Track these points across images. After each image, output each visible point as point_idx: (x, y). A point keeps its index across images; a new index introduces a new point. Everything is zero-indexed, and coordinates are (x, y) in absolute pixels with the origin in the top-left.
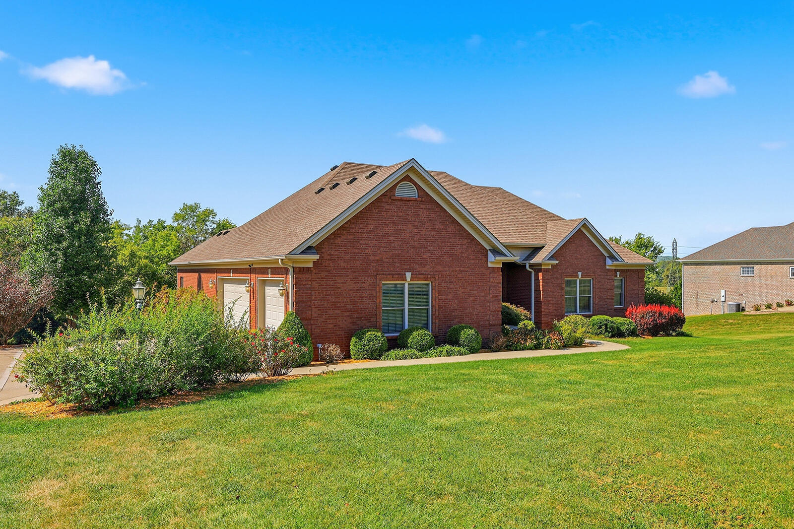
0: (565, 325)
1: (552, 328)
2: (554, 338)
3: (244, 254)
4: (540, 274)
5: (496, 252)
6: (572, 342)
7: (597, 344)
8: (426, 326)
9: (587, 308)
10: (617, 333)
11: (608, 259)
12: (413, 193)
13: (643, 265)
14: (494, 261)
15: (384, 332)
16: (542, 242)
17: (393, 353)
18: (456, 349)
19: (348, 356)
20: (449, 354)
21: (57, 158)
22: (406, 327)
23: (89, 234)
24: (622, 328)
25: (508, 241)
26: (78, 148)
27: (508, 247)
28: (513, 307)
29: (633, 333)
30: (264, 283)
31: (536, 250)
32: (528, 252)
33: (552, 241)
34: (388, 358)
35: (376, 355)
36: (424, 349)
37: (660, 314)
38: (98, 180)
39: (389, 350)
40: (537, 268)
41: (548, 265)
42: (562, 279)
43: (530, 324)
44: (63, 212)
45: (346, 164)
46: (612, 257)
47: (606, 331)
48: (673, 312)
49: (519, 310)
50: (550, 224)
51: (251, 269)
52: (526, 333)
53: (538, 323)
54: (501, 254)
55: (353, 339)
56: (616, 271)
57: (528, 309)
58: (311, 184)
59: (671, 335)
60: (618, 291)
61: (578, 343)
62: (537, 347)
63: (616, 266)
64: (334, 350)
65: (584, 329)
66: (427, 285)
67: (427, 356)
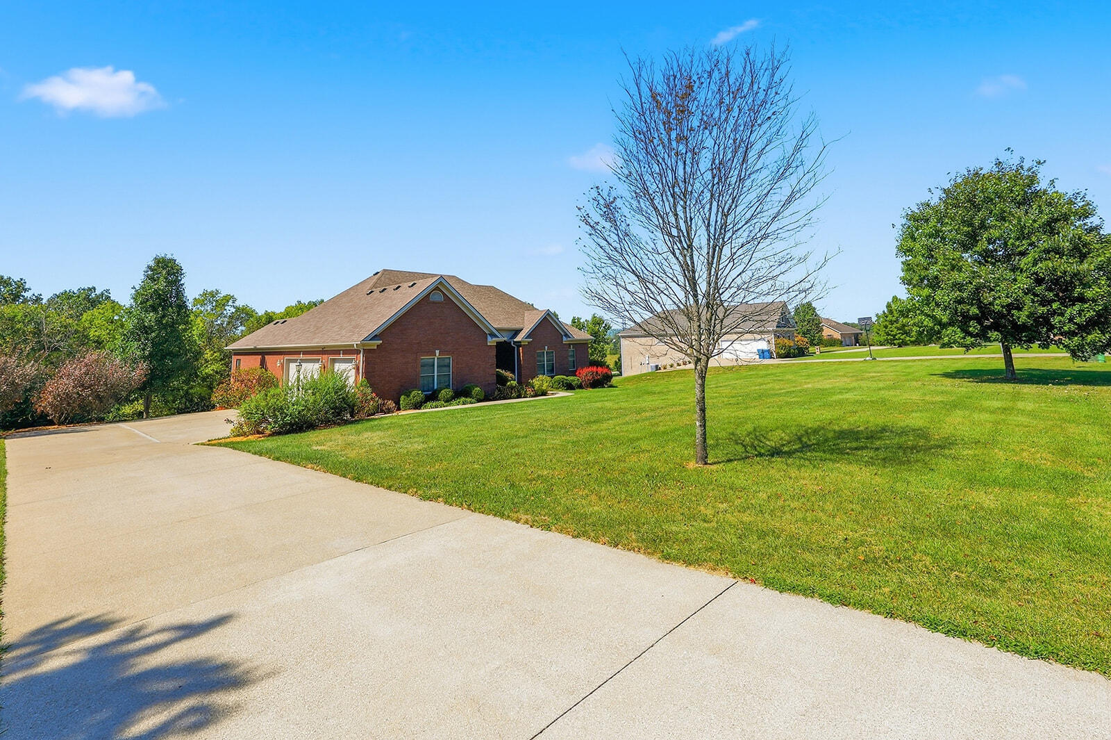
0: (536, 382)
1: (528, 384)
2: (529, 391)
3: (316, 340)
4: (521, 348)
5: (493, 335)
6: (539, 393)
7: (555, 394)
8: (448, 386)
9: (552, 372)
10: (570, 387)
11: (564, 337)
12: (441, 298)
13: (588, 340)
14: (491, 341)
15: (423, 391)
16: (522, 326)
17: (429, 404)
18: (469, 400)
19: (399, 409)
20: (464, 404)
21: (152, 264)
22: (436, 387)
23: (173, 325)
24: (574, 384)
25: (499, 326)
26: (169, 256)
27: (498, 330)
28: (503, 372)
29: (580, 387)
30: (334, 361)
31: (517, 332)
32: (514, 333)
33: (528, 324)
34: (425, 407)
35: (417, 406)
36: (448, 401)
37: (597, 372)
38: (182, 282)
39: (425, 402)
40: (519, 344)
41: (526, 342)
42: (535, 352)
43: (514, 383)
44: (154, 309)
45: (385, 270)
46: (566, 335)
47: (563, 386)
48: (605, 371)
49: (508, 374)
50: (527, 313)
51: (323, 351)
52: (512, 388)
53: (520, 382)
54: (496, 336)
55: (402, 397)
56: (570, 344)
57: (513, 372)
58: (358, 285)
59: (604, 387)
60: (571, 359)
61: (544, 394)
62: (519, 397)
63: (569, 341)
64: (391, 404)
65: (547, 384)
66: (450, 358)
67: (450, 405)
